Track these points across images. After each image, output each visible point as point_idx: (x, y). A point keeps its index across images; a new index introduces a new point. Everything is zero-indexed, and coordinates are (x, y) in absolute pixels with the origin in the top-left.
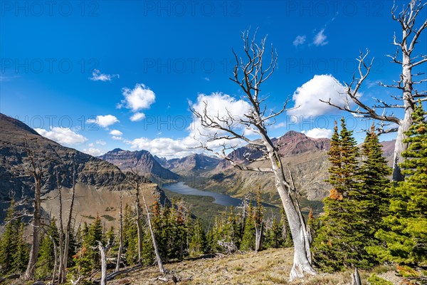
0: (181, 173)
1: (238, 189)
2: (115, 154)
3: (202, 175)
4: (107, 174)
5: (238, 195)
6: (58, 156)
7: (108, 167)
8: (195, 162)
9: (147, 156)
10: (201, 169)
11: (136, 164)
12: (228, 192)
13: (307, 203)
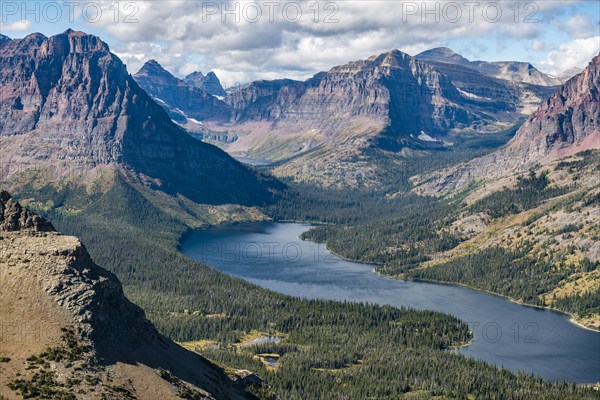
0: (298, 171)
3: (424, 187)
8: (383, 101)
9: (95, 71)
10: (422, 146)
11: (36, 117)
12: (560, 293)
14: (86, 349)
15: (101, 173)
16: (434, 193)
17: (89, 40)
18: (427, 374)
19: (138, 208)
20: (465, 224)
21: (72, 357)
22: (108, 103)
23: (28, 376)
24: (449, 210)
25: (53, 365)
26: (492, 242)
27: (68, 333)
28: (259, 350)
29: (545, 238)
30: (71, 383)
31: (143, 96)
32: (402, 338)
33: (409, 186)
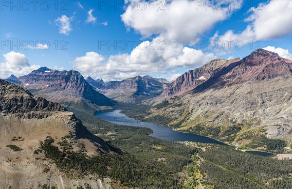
0: (119, 99)
1: (183, 121)
2: (41, 74)
3: (144, 103)
4: (15, 100)
5: (181, 129)
7: (17, 91)
8: (136, 85)
9: (77, 78)
10: (144, 95)
11: (65, 87)
12: (171, 124)
13: (265, 141)
14: (74, 136)
15: (78, 99)
16: (146, 104)
17: (76, 72)
18: (144, 140)
19: (86, 106)
20: (152, 110)
21: (71, 137)
22: (80, 85)
23: (61, 141)
24: (149, 107)
25: (67, 139)
26: (158, 114)
27: (70, 132)
28: (110, 136)
29: (168, 113)
30: (71, 143)
31: (87, 83)
32: (139, 133)
33: (141, 103)
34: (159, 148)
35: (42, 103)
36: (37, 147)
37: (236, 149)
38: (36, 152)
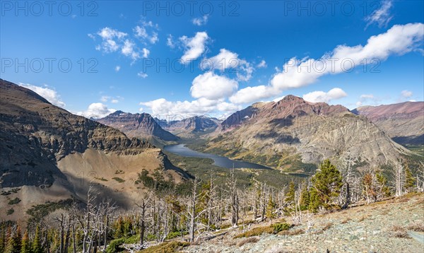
1: (236, 152)
4: (114, 140)
5: (236, 158)
6: (69, 123)
7: (115, 133)
10: (201, 131)
12: (227, 154)
13: (301, 165)
14: (163, 168)
16: (204, 139)
20: (210, 143)
21: (161, 169)
26: (215, 146)
27: (160, 165)
33: (200, 138)
34: (223, 174)
35: (136, 142)
36: (137, 178)
37: (281, 172)
38: (136, 183)
